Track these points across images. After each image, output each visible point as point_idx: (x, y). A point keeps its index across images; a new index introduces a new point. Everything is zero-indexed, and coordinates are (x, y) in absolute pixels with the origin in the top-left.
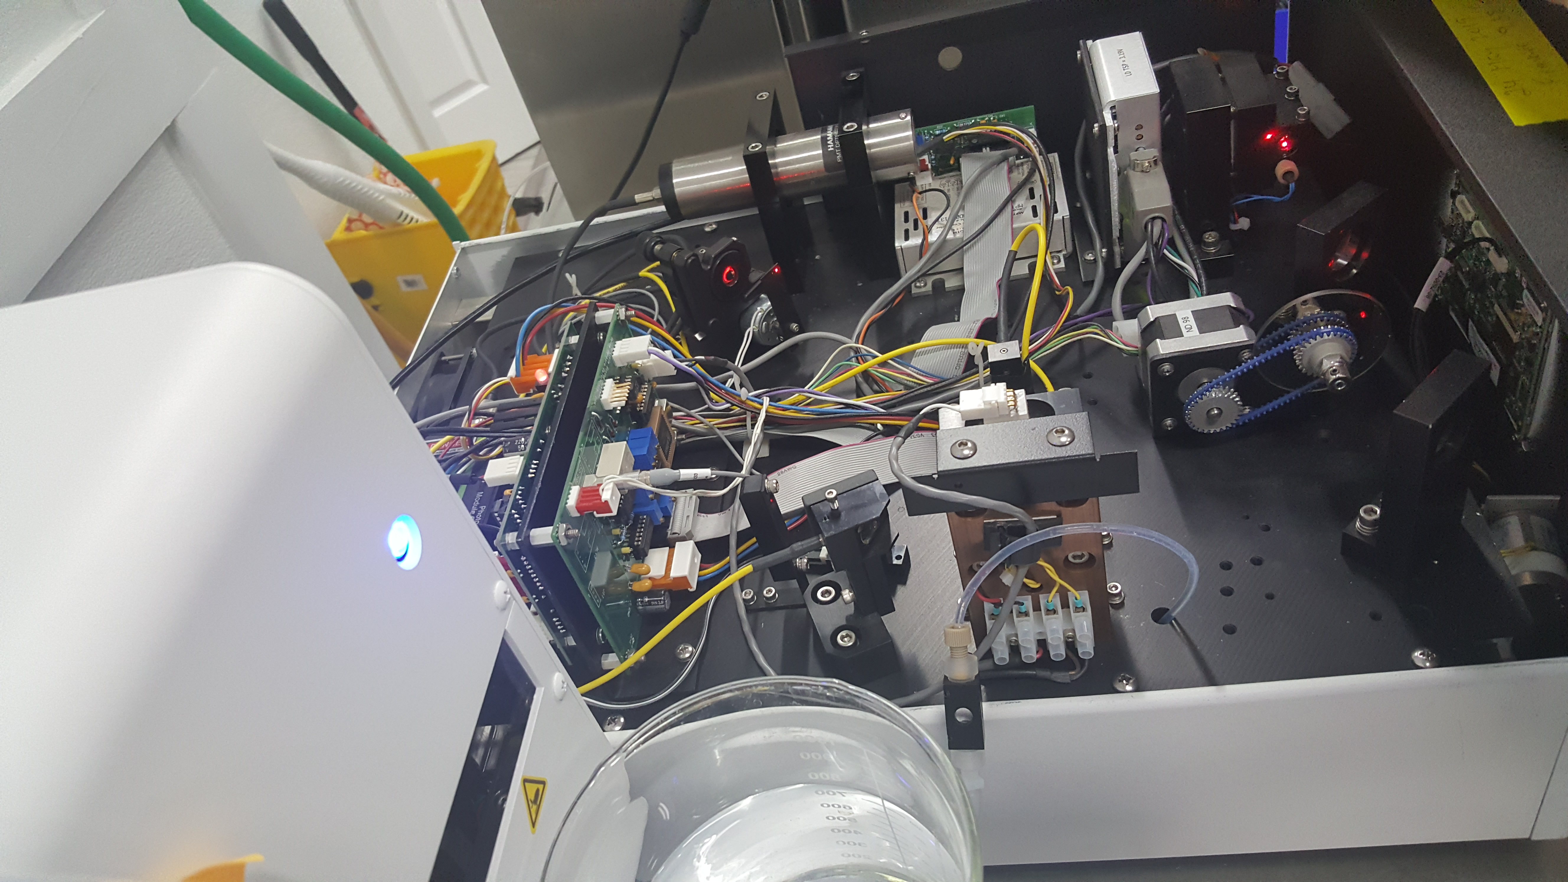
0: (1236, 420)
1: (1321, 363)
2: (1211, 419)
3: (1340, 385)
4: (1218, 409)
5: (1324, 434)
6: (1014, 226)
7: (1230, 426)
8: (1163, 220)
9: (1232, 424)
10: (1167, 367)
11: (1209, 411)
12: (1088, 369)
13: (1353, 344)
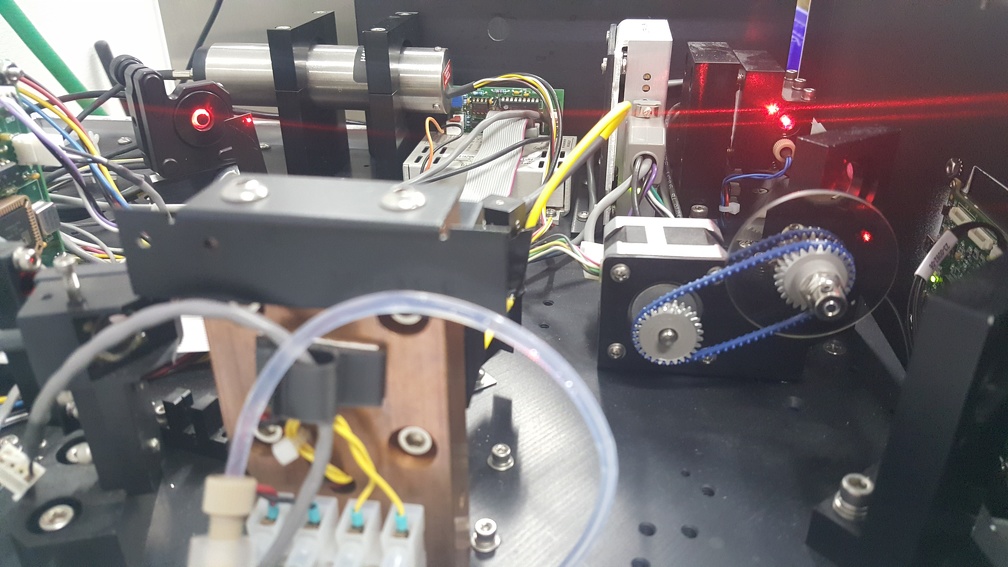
0: (692, 354)
1: (810, 279)
2: (663, 344)
3: (831, 308)
4: (673, 331)
5: (794, 401)
6: (519, 170)
7: (683, 360)
8: (654, 161)
9: (686, 358)
10: (621, 268)
11: (662, 332)
12: (552, 297)
13: (851, 272)
